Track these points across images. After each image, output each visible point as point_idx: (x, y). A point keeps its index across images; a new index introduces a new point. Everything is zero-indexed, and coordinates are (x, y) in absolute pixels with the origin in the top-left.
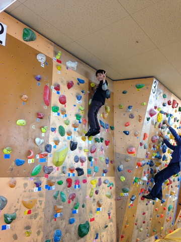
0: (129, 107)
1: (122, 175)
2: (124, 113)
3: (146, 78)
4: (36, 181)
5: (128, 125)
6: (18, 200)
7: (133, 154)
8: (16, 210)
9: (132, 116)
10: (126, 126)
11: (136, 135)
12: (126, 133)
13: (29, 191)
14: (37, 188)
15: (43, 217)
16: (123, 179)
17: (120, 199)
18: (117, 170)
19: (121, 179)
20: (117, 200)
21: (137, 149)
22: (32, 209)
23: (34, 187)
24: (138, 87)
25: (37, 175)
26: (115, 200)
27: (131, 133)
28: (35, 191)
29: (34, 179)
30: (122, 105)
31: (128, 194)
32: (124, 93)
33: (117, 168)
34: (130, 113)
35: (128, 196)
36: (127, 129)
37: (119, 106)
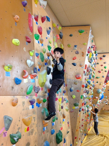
0: (75, 46)
1: (73, 94)
2: (72, 50)
3: (85, 26)
4: (30, 99)
5: (76, 59)
6: (20, 118)
7: (80, 79)
8: (19, 129)
9: (77, 53)
10: (74, 59)
11: (81, 66)
12: (74, 64)
13: (27, 109)
14: (31, 106)
15: (37, 132)
16: (74, 97)
17: (73, 111)
18: (69, 91)
19: (73, 97)
20: (71, 112)
21: (82, 76)
22: (29, 126)
23: (29, 105)
24: (80, 32)
25: (31, 94)
26: (69, 112)
27: (78, 64)
28: (30, 109)
29: (29, 98)
30: (70, 44)
31: (78, 107)
32: (71, 36)
33: (69, 90)
34: (75, 51)
35: (78, 109)
36: (75, 61)
37: (68, 45)
